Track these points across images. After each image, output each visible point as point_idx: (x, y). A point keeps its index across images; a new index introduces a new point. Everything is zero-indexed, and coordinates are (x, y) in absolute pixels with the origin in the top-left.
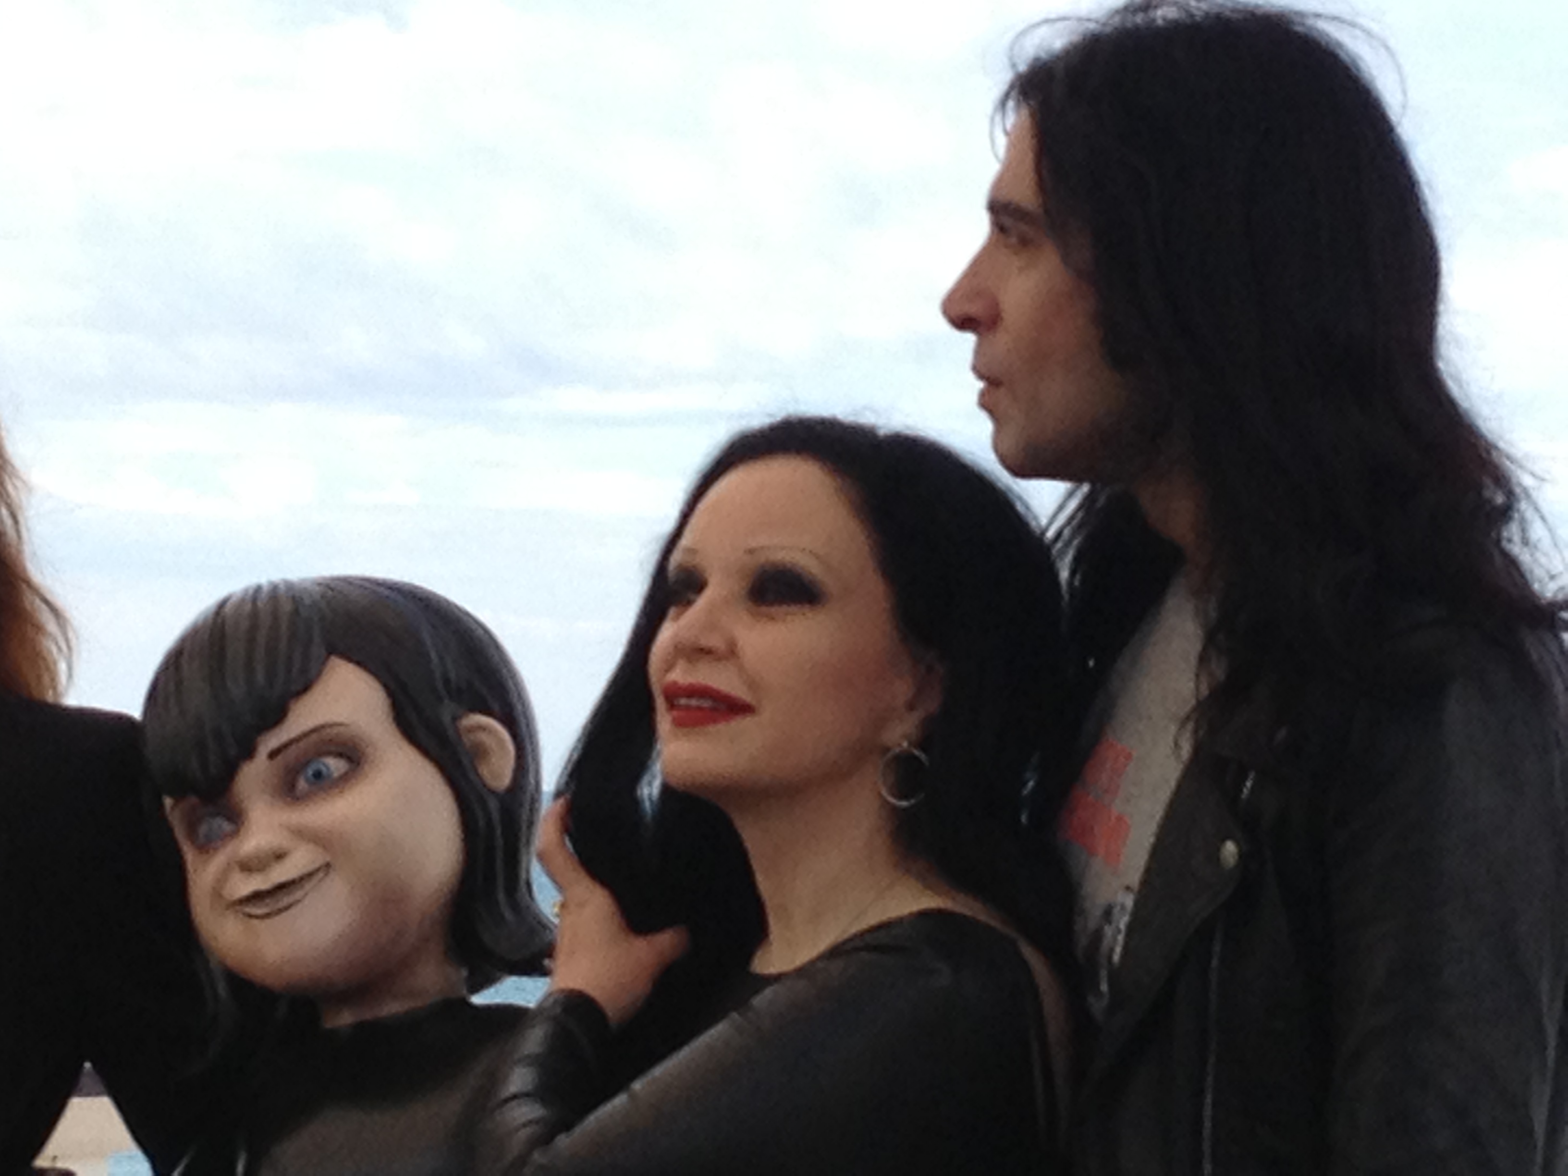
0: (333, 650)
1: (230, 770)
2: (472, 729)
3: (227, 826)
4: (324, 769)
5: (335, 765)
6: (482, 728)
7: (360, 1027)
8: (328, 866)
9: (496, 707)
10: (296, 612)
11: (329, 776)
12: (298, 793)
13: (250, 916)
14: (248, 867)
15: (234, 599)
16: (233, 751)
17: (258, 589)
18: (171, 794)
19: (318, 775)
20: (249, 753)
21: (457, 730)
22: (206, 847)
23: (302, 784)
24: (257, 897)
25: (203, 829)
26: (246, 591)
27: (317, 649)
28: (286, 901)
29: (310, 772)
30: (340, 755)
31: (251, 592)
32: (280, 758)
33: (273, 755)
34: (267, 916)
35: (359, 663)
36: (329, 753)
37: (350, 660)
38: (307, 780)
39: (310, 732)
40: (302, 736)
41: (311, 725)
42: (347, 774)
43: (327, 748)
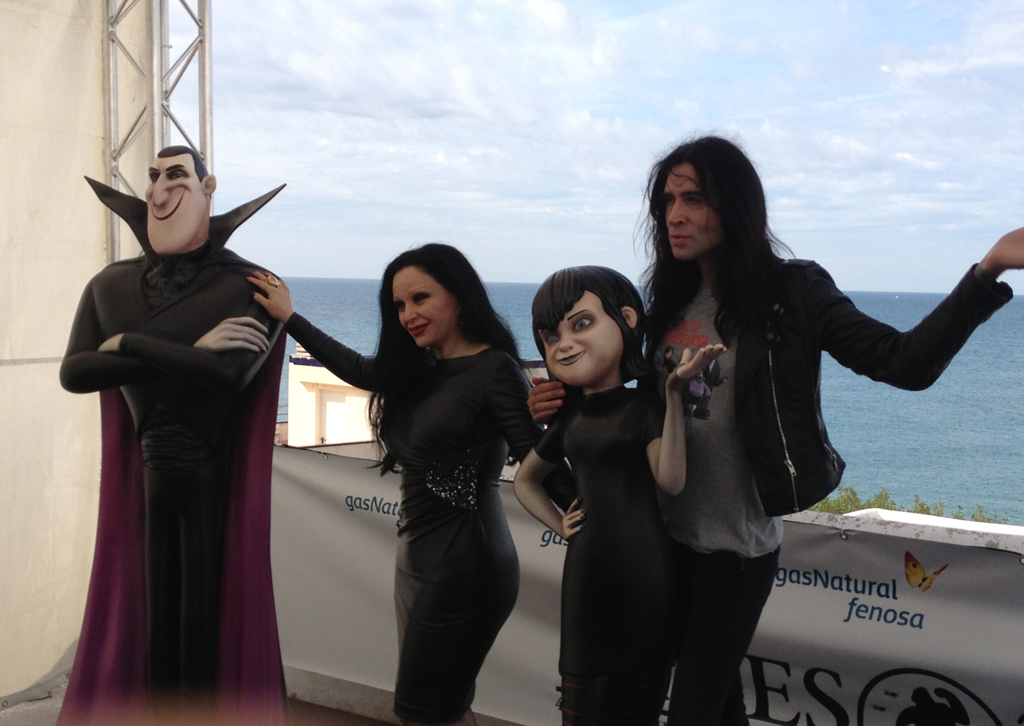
0: (585, 289)
1: (557, 323)
2: (625, 311)
3: (556, 338)
4: (583, 323)
5: (587, 322)
6: (628, 310)
7: (594, 395)
8: (585, 351)
10: (575, 277)
11: (585, 324)
12: (576, 329)
13: (562, 364)
14: (563, 350)
15: (558, 273)
16: (558, 318)
17: (565, 270)
18: (541, 329)
19: (582, 324)
20: (562, 318)
21: (621, 311)
22: (550, 344)
23: (577, 327)
24: (565, 359)
25: (550, 338)
26: (562, 270)
27: (581, 288)
28: (573, 360)
29: (579, 324)
30: (588, 319)
31: (563, 271)
32: (571, 320)
33: (569, 319)
34: (568, 365)
35: (594, 293)
36: (584, 318)
37: (591, 291)
38: (579, 326)
39: (580, 312)
40: (577, 314)
41: (580, 311)
42: (589, 324)
43: (585, 317)
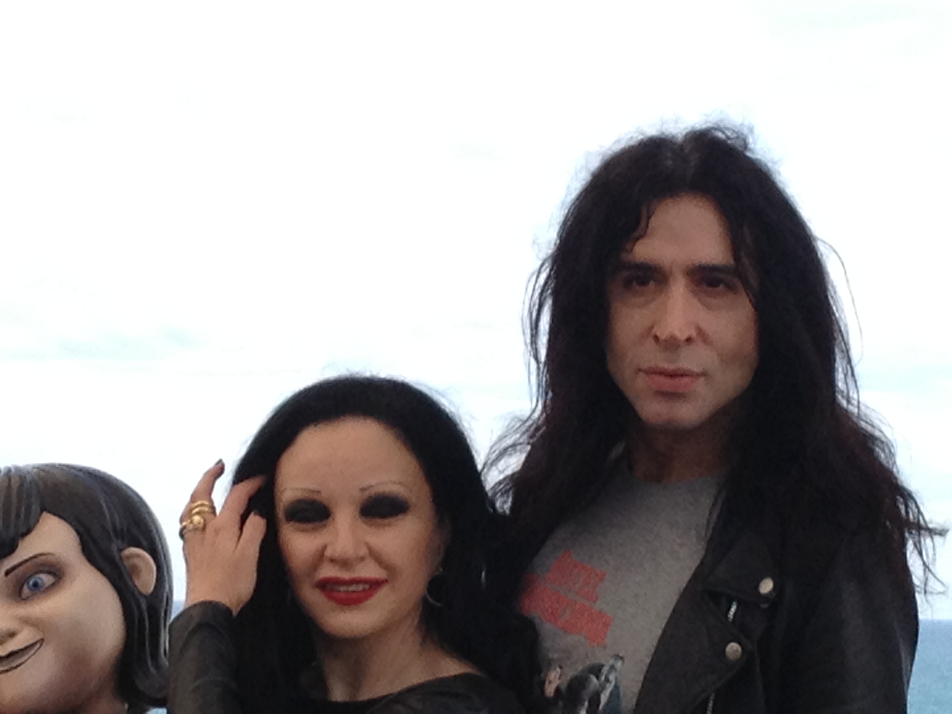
0: (43, 509)
2: (131, 556)
4: (39, 582)
5: (46, 579)
6: (138, 556)
8: (42, 640)
9: (145, 543)
10: (21, 485)
11: (43, 584)
12: (24, 596)
19: (36, 585)
21: (121, 558)
23: (26, 591)
27: (35, 507)
28: (16, 662)
29: (31, 583)
30: (49, 573)
32: (12, 574)
33: (8, 572)
35: (60, 517)
36: (41, 572)
37: (55, 514)
38: (28, 587)
39: (31, 558)
40: (26, 561)
41: (31, 555)
42: (53, 584)
43: (41, 568)
